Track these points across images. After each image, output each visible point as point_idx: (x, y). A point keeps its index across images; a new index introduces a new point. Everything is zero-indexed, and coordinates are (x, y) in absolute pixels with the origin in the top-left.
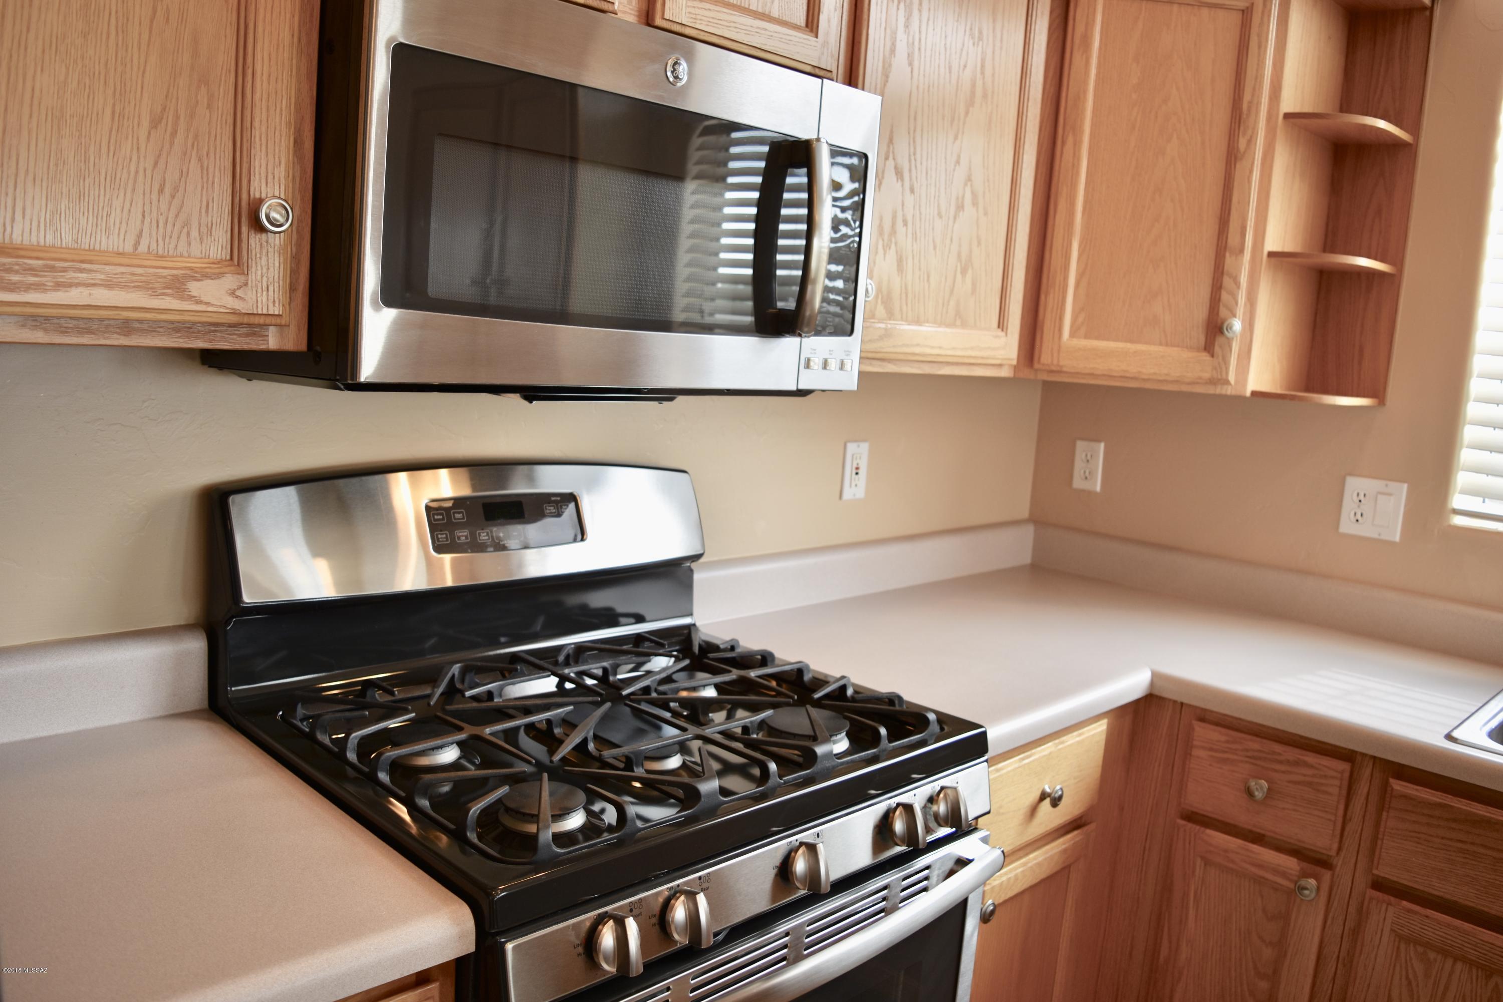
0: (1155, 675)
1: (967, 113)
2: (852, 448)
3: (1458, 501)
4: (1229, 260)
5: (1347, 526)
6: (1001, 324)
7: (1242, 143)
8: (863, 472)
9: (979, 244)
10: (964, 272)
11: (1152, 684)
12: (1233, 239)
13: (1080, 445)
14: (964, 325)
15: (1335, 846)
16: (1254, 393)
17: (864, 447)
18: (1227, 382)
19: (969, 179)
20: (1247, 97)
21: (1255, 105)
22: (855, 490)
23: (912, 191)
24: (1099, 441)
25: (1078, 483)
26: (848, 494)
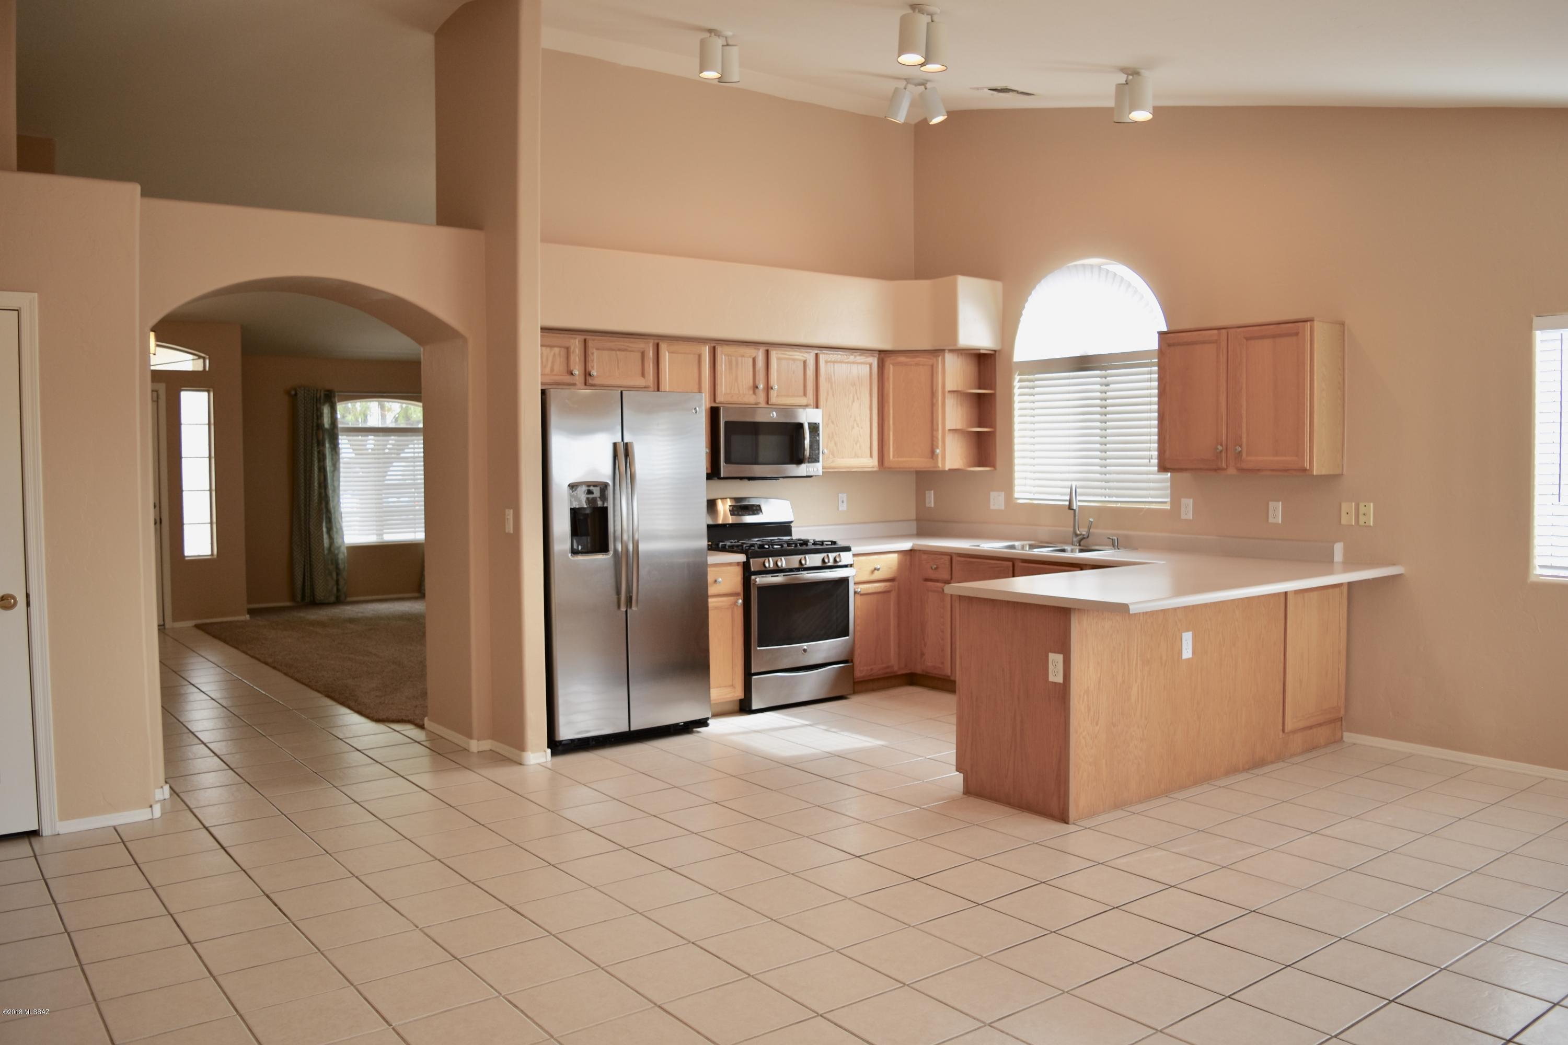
0: (913, 544)
1: (852, 404)
2: (840, 495)
3: (1016, 495)
4: (935, 433)
5: (992, 507)
6: (871, 456)
7: (935, 401)
8: (845, 502)
9: (861, 436)
10: (856, 444)
11: (913, 546)
12: (935, 427)
13: (927, 492)
14: (858, 457)
15: (950, 578)
16: (950, 470)
17: (845, 495)
18: (938, 467)
19: (855, 420)
20: (934, 389)
21: (937, 390)
22: (843, 507)
23: (837, 426)
24: (931, 490)
25: (927, 505)
26: (840, 509)
